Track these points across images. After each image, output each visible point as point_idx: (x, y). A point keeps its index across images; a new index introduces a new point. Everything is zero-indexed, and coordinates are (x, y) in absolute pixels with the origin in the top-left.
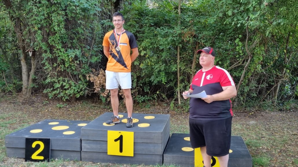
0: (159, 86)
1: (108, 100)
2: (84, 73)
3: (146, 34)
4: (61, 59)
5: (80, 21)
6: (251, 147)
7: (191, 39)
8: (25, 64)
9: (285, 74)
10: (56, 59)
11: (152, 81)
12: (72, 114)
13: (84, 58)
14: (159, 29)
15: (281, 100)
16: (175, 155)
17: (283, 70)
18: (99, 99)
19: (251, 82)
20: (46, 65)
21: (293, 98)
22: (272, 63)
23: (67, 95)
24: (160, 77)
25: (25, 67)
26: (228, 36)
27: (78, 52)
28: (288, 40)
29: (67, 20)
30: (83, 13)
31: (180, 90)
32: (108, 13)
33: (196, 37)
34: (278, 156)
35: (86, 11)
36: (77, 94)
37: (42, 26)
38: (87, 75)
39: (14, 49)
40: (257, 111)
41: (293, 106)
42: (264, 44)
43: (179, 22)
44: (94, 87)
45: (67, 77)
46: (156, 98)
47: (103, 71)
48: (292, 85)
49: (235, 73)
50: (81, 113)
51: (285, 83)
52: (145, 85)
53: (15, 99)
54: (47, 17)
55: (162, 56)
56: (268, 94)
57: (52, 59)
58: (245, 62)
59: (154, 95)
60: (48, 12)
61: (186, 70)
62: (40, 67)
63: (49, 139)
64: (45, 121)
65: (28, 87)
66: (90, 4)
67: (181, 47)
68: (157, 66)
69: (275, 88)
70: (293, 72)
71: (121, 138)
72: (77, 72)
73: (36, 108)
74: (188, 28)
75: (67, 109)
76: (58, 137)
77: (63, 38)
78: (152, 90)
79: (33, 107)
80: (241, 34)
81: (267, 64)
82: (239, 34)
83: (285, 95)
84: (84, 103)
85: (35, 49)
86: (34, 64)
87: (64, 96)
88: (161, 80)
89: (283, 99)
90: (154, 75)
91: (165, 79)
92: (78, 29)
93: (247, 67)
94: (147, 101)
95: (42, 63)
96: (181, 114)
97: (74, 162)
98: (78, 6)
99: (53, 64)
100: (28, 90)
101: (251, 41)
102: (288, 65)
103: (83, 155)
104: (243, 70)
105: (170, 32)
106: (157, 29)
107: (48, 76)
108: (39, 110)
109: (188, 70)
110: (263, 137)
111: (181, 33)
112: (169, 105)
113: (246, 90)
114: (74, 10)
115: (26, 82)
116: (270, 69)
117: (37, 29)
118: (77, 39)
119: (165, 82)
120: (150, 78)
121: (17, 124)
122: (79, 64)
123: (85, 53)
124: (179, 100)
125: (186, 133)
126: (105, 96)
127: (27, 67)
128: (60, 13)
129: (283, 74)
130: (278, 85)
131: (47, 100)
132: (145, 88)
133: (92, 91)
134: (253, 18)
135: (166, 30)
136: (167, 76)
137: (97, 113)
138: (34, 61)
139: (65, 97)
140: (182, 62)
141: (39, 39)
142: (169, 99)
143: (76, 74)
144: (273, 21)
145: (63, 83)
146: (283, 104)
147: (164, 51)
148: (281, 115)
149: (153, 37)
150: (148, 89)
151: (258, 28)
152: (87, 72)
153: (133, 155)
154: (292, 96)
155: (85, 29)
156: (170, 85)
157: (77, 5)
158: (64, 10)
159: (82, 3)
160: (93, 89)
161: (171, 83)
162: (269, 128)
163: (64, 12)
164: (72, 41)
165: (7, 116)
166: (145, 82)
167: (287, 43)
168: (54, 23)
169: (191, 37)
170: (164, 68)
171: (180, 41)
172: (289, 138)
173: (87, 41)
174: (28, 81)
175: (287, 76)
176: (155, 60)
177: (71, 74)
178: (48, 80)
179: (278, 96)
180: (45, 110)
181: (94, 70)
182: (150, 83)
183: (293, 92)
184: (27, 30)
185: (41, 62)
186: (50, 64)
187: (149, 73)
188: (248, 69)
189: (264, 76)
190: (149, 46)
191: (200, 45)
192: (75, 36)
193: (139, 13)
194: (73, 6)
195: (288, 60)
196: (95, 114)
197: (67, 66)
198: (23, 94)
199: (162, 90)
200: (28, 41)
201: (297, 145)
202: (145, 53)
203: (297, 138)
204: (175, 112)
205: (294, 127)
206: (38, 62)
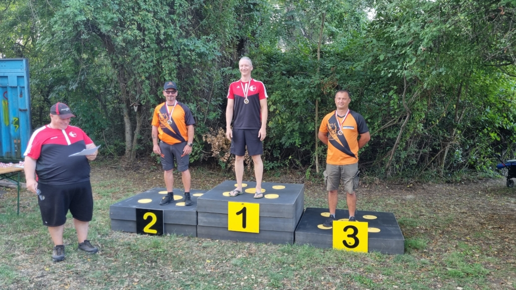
0: (292, 150)
1: (229, 166)
2: (200, 132)
3: (276, 84)
5: (195, 69)
6: (405, 227)
7: (331, 90)
8: (129, 121)
9: (455, 135)
11: (283, 143)
13: (200, 114)
14: (293, 78)
15: (449, 169)
16: (309, 233)
17: (453, 131)
18: (217, 165)
19: (409, 145)
21: (465, 167)
22: (437, 121)
24: (293, 139)
25: (129, 125)
26: (380, 87)
27: (193, 107)
28: (459, 92)
29: (180, 68)
30: (199, 60)
31: (319, 155)
32: (230, 57)
34: (438, 238)
35: (203, 56)
37: (150, 75)
38: (204, 136)
39: (116, 103)
40: (416, 182)
41: (466, 177)
42: (427, 97)
43: (318, 69)
44: (212, 150)
46: (287, 164)
47: (223, 130)
48: (465, 151)
49: (388, 134)
51: (455, 147)
52: (275, 149)
53: (116, 164)
54: (156, 64)
55: (296, 112)
56: (433, 162)
58: (402, 120)
59: (285, 160)
60: (158, 58)
63: (162, 211)
64: (153, 190)
65: (132, 149)
66: (208, 48)
67: (320, 101)
68: (289, 125)
69: (441, 153)
70: (467, 134)
73: (142, 175)
74: (329, 77)
76: (170, 209)
78: (283, 154)
79: (139, 173)
80: (396, 85)
81: (432, 124)
83: (455, 163)
84: (199, 169)
85: (142, 102)
86: (140, 121)
88: (294, 142)
89: (453, 168)
90: (286, 135)
91: (299, 141)
92: (193, 78)
93: (404, 126)
94: (277, 168)
97: (189, 238)
98: (194, 50)
100: (133, 153)
101: (410, 93)
102: (459, 124)
103: (199, 230)
104: (400, 130)
105: (306, 82)
106: (291, 78)
108: (145, 177)
110: (422, 215)
111: (320, 83)
112: (305, 173)
113: (403, 156)
114: (189, 55)
115: (130, 142)
116: (436, 129)
117: (145, 79)
118: (192, 90)
119: (299, 145)
120: (280, 140)
123: (201, 108)
124: (317, 167)
125: (324, 207)
126: (225, 161)
127: (131, 124)
128: (172, 58)
129: (452, 136)
130: (445, 150)
131: (154, 166)
132: (274, 152)
133: (209, 155)
135: (302, 80)
136: (302, 137)
137: (215, 182)
138: (139, 118)
141: (146, 90)
142: (304, 166)
146: (452, 174)
147: (298, 106)
148: (448, 188)
149: (285, 87)
150: (278, 153)
152: (203, 131)
153: (258, 232)
154: (465, 164)
155: (201, 78)
156: (305, 148)
157: (192, 49)
158: (176, 55)
159: (198, 47)
160: (210, 153)
161: (307, 146)
162: (431, 205)
163: (176, 58)
164: (185, 93)
165: (109, 183)
166: (274, 144)
168: (164, 71)
169: (333, 88)
170: (298, 127)
171: (319, 93)
172: (455, 217)
173: (204, 94)
174: (132, 141)
175: (458, 138)
176: (287, 117)
179: (445, 164)
180: (153, 177)
181: (212, 128)
182: (281, 146)
183: (466, 159)
184: (132, 79)
187: (280, 134)
188: (406, 129)
189: (427, 138)
190: (280, 99)
192: (189, 87)
193: (268, 58)
194: (188, 50)
195: (459, 118)
196: (212, 183)
198: (126, 158)
199: (295, 154)
200: (134, 93)
201: (465, 226)
202: (275, 108)
203: (467, 218)
204: (312, 183)
205: (464, 203)
206: (145, 118)
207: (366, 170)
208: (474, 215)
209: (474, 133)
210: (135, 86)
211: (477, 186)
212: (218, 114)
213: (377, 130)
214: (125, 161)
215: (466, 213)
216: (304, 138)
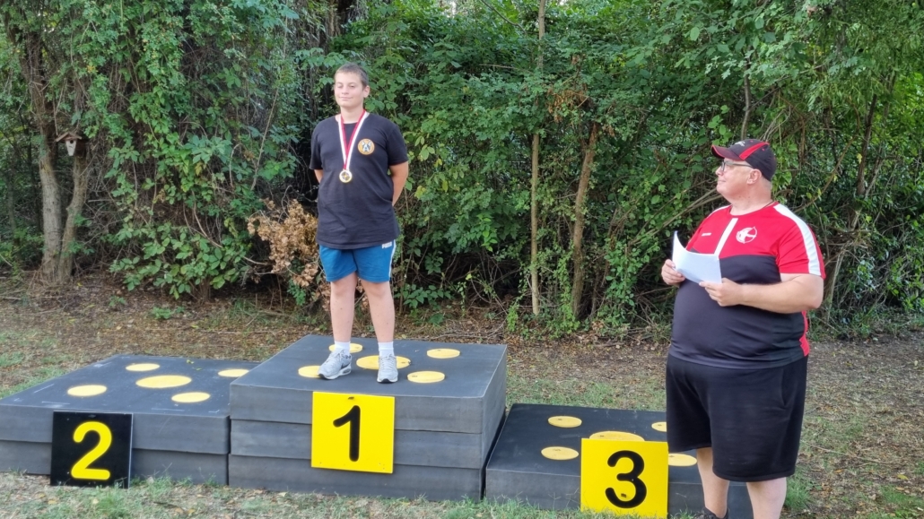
0: (471, 258)
1: (315, 296)
3: (436, 94)
4: (169, 166)
5: (230, 51)
7: (574, 112)
8: (53, 180)
9: (857, 227)
10: (153, 165)
11: (453, 240)
12: (199, 338)
13: (240, 165)
14: (477, 79)
15: (843, 306)
16: (521, 471)
17: (852, 215)
18: (284, 295)
20: (120, 185)
21: (879, 302)
22: (820, 192)
23: (183, 281)
24: (477, 230)
25: (54, 190)
26: (688, 106)
27: (221, 146)
28: (868, 125)
29: (189, 46)
30: (241, 26)
31: (539, 270)
32: (319, 24)
33: (590, 108)
34: (833, 477)
35: (250, 19)
36: (215, 276)
37: (110, 63)
38: (250, 220)
39: (19, 132)
41: (881, 326)
42: (796, 134)
43: (540, 59)
44: (271, 258)
45: (185, 224)
46: (462, 294)
47: (300, 207)
48: (880, 263)
50: (229, 337)
51: (857, 254)
52: (430, 255)
53: (18, 291)
54: (127, 33)
55: (483, 165)
57: (139, 167)
59: (456, 283)
60: (130, 17)
61: (558, 209)
62: (100, 188)
63: (129, 417)
64: (114, 360)
65: (60, 253)
67: (543, 137)
68: (468, 196)
70: (885, 224)
71: (354, 417)
72: (216, 207)
73: (87, 320)
74: (567, 81)
75: (184, 324)
76: (156, 410)
77: (176, 100)
78: (451, 268)
79: (76, 315)
80: (726, 103)
81: (806, 197)
82: (721, 103)
83: (858, 291)
84: (239, 306)
85: (87, 132)
86: (83, 180)
87: (174, 283)
88: (478, 237)
89: (852, 303)
90: (459, 221)
91: (492, 235)
92: (224, 73)
94: (435, 304)
95: (106, 177)
96: (539, 344)
97: (207, 490)
98: (226, 2)
99: (142, 181)
100: (62, 262)
101: (759, 124)
102: (866, 199)
103: (233, 466)
105: (511, 89)
106: (472, 79)
107: (126, 219)
108: (94, 325)
109: (563, 209)
111: (545, 94)
112: (504, 315)
114: (212, 13)
115: (55, 236)
116: (815, 210)
117: (95, 72)
118: (220, 105)
119: (492, 245)
120: (445, 232)
121: (26, 368)
122: (226, 185)
123: (243, 149)
124: (535, 300)
125: (554, 403)
126: (305, 284)
127: (60, 189)
128: (169, 21)
129: (852, 227)
130: (836, 259)
131: (120, 296)
132: (428, 262)
133: (263, 270)
134: (771, 54)
135: (499, 85)
136: (499, 226)
137: (278, 338)
138: (81, 171)
139: (177, 287)
140: (546, 185)
141: (98, 101)
142: (502, 297)
143: (216, 214)
144: (831, 62)
145: (174, 241)
146: (851, 319)
147: (489, 150)
148: (843, 352)
149: (458, 103)
150: (438, 265)
151: (780, 85)
152: (248, 208)
153: (389, 470)
154: (878, 295)
155: (244, 75)
156: (506, 253)
158: (180, 14)
160: (266, 264)
161: (511, 248)
163: (180, 21)
164: (202, 112)
166: (428, 243)
167: (866, 133)
168: (148, 53)
169: (576, 107)
170: (489, 200)
171: (541, 118)
172: (867, 424)
173: (251, 114)
174: (61, 232)
175: (865, 234)
176: (462, 177)
177: (199, 215)
178: (127, 232)
179: (835, 296)
180: (115, 326)
181: (271, 202)
182: (446, 247)
183: (881, 282)
184: (62, 71)
185: (104, 173)
186: (132, 181)
187: (444, 217)
190: (445, 131)
191: (600, 133)
192: (212, 95)
193: (415, 29)
195: (869, 185)
196: (272, 339)
197: (185, 189)
198: (44, 274)
199: (481, 268)
200: (65, 106)
201: (891, 445)
202: (433, 152)
203: (893, 424)
204: (521, 340)
205: (883, 389)
206: (95, 173)
207: (653, 310)
208: (910, 418)
209: (899, 222)
210: (71, 90)
211: (907, 347)
212: (289, 166)
213: (679, 211)
214: (42, 284)
215: (891, 413)
216: (503, 228)
